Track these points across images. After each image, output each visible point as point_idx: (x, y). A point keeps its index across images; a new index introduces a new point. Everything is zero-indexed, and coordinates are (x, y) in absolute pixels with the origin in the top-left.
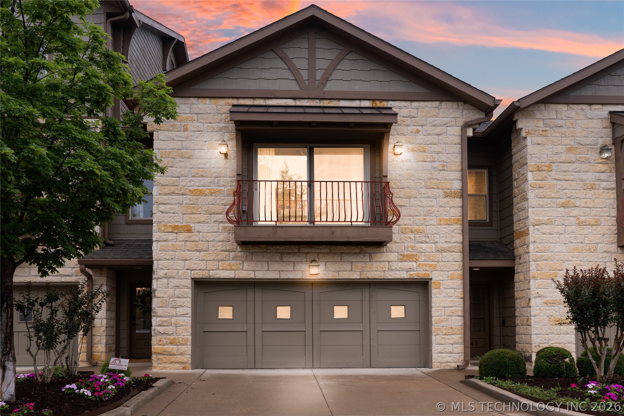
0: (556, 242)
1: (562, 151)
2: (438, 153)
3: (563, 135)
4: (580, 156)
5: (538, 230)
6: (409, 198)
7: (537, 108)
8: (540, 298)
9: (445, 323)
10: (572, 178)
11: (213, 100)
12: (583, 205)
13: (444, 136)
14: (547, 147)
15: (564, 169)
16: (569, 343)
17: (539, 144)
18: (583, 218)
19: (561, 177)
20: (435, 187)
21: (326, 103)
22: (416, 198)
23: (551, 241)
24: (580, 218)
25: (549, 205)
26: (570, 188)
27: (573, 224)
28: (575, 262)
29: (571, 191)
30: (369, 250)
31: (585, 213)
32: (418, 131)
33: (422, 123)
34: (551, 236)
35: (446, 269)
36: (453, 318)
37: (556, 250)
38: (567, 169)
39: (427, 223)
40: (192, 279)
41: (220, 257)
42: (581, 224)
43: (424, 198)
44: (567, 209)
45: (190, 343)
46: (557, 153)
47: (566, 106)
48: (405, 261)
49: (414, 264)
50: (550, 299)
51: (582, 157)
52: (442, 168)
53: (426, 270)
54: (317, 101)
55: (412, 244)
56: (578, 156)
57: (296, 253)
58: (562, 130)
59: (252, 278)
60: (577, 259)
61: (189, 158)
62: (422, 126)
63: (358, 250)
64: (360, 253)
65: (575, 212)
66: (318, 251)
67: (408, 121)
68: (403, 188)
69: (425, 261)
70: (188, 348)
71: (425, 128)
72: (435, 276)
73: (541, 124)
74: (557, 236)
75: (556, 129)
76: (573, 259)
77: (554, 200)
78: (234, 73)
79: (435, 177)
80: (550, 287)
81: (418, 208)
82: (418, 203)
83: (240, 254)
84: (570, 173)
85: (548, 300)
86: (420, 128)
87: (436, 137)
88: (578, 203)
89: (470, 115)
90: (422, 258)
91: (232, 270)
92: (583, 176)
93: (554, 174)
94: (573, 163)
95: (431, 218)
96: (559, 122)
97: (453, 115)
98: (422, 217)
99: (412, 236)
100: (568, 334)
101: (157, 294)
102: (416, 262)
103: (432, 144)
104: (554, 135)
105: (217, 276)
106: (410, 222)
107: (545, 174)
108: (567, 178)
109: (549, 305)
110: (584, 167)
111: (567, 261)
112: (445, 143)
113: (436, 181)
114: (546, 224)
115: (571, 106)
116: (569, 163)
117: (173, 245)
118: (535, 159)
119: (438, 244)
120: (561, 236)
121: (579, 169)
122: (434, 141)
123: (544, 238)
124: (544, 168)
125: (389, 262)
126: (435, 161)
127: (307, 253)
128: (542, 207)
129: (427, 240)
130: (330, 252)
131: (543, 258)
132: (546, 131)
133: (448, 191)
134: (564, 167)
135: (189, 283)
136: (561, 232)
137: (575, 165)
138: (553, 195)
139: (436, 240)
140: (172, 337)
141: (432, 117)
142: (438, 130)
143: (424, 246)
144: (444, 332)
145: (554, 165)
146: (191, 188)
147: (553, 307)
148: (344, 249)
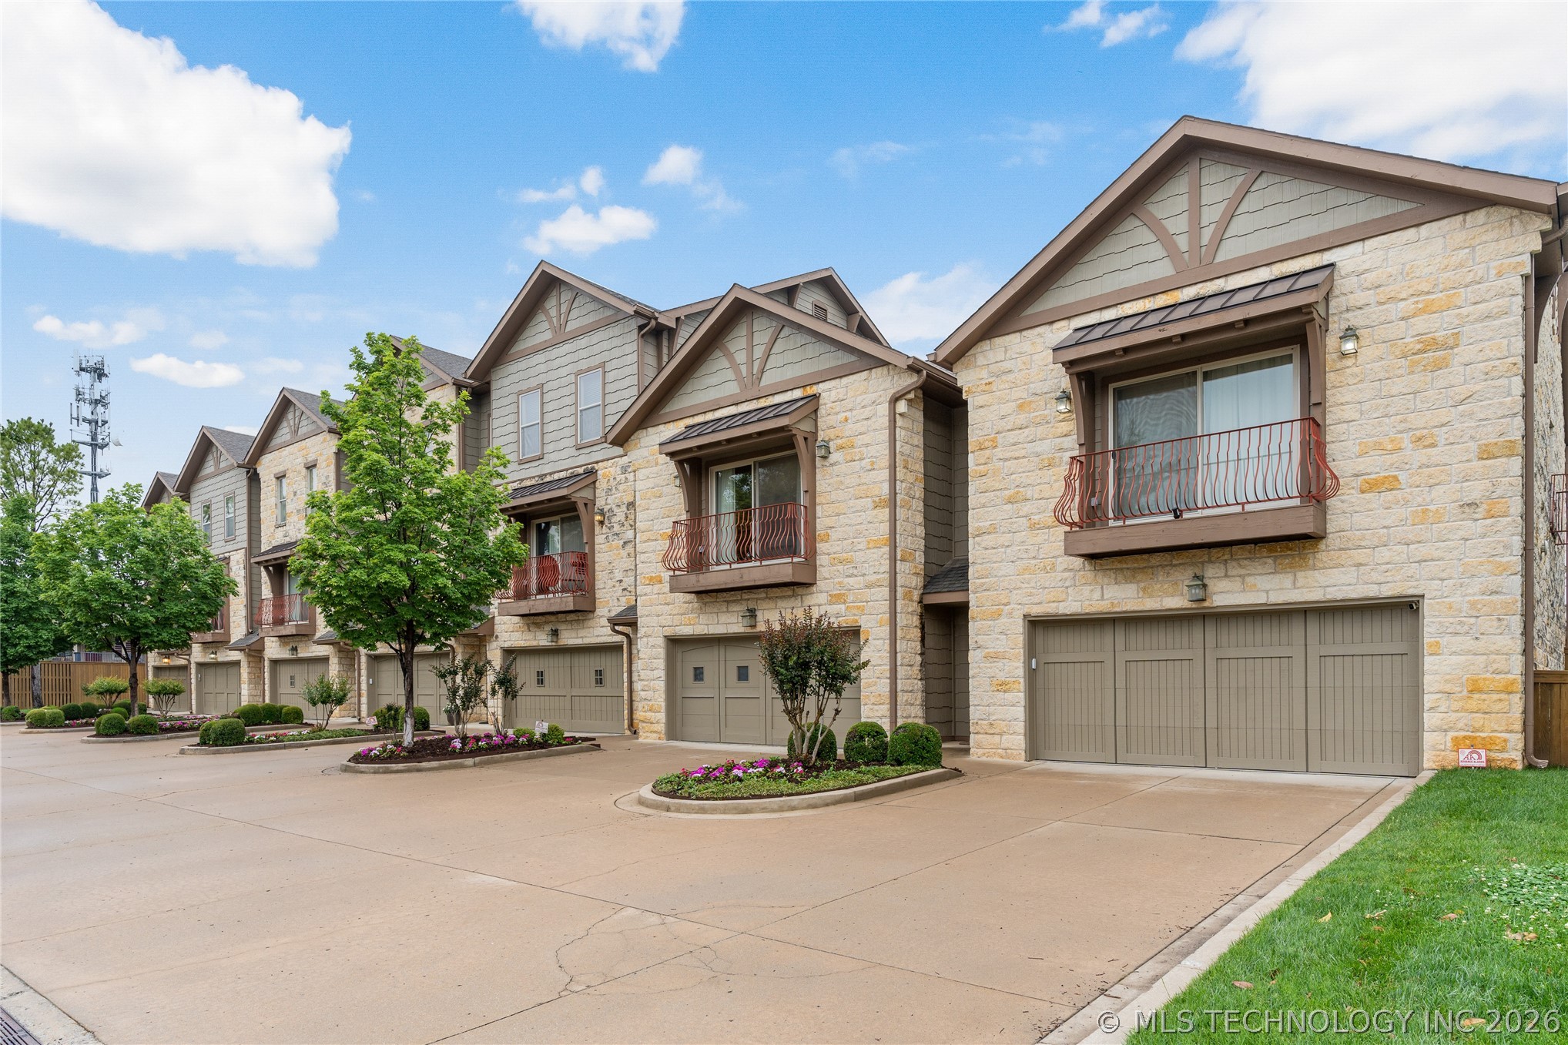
0: (1000, 560)
1: (1010, 412)
2: (867, 445)
3: (1013, 385)
4: (1035, 414)
5: (979, 544)
6: (838, 515)
7: (979, 350)
8: (979, 650)
9: (874, 688)
10: (1023, 453)
11: (675, 423)
12: (1036, 496)
13: (873, 419)
14: (992, 408)
15: (1011, 441)
16: (1015, 720)
17: (982, 407)
18: (1036, 518)
19: (1008, 455)
20: (863, 496)
21: (762, 403)
22: (845, 514)
23: (995, 560)
24: (1032, 517)
25: (993, 503)
26: (1021, 470)
27: (1022, 529)
28: (1026, 590)
29: (1020, 475)
30: (800, 591)
31: (1039, 509)
32: (846, 420)
33: (850, 406)
34: (995, 550)
35: (875, 612)
36: (882, 681)
37: (1001, 573)
38: (1015, 440)
39: (855, 549)
40: (665, 637)
41: (681, 611)
42: (1033, 527)
43: (853, 512)
44: (1015, 505)
45: (663, 709)
46: (1003, 417)
47: (1018, 334)
48: (834, 604)
49: (843, 607)
50: (992, 650)
51: (1037, 417)
52: (869, 467)
53: (855, 615)
54: (755, 401)
55: (840, 580)
56: (1033, 415)
57: (738, 600)
58: (1011, 377)
59: (705, 634)
60: (1027, 586)
61: (660, 497)
62: (851, 410)
63: (790, 593)
64: (793, 596)
65: (1027, 508)
66: (756, 596)
67: (837, 407)
68: (833, 503)
69: (853, 602)
70: (662, 716)
71: (854, 412)
72: (865, 623)
73: (984, 373)
74: (1003, 550)
75: (1004, 377)
76: (1023, 586)
77: (998, 493)
78: (689, 387)
79: (863, 481)
80: (992, 633)
81: (847, 528)
82: (847, 521)
83: (696, 605)
84: (1021, 446)
85: (989, 653)
86: (848, 414)
87: (865, 422)
88: (1029, 494)
89: (901, 382)
90: (851, 598)
91: (691, 625)
92: (1039, 447)
93: (999, 452)
94: (1026, 428)
95: (860, 540)
96: (1007, 365)
97: (882, 388)
98: (850, 541)
99: (840, 568)
100: (1013, 705)
101: (641, 655)
102: (844, 603)
103: (861, 434)
104: (1002, 387)
105: (681, 633)
106: (838, 549)
107: (988, 452)
108: (1017, 454)
109: (991, 660)
110: (1040, 431)
111: (1014, 589)
112: (875, 430)
113: (865, 487)
114: (989, 533)
115: (1025, 333)
116: (1020, 429)
117: (650, 599)
118: (977, 432)
119: (866, 577)
120: (1009, 550)
121: (1032, 437)
122: (863, 429)
123: (986, 556)
124: (987, 444)
125: (819, 606)
126: (864, 459)
127: (748, 600)
128: (984, 506)
129: (855, 572)
130: (767, 598)
131: (984, 588)
132: (990, 383)
133: (877, 499)
134: (1012, 437)
135: (661, 641)
136: (1006, 544)
137: (1026, 431)
138: (997, 485)
139: (863, 572)
140: (650, 703)
141: (861, 395)
142: (867, 412)
143: (851, 580)
144: (873, 700)
145: (1000, 438)
146: (661, 532)
147: (996, 664)
148: (777, 591)
